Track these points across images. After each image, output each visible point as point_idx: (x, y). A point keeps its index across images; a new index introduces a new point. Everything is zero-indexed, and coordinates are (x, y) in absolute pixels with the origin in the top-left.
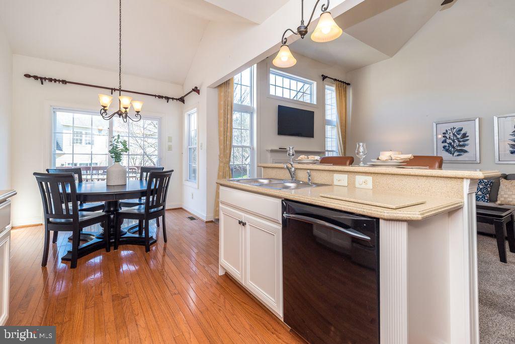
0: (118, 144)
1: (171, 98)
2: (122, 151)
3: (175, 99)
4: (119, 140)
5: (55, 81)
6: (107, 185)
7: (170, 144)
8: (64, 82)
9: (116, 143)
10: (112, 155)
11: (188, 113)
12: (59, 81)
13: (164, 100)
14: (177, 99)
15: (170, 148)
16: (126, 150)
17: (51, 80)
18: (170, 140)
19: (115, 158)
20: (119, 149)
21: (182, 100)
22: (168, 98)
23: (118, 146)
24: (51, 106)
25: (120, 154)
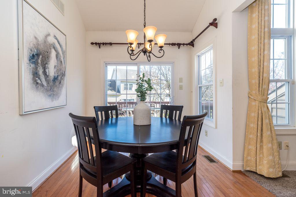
0: (143, 83)
1: (182, 44)
2: (147, 90)
3: (185, 44)
4: (144, 79)
5: (106, 44)
6: (134, 125)
7: (181, 84)
8: (111, 44)
9: (141, 82)
10: (138, 94)
11: (198, 54)
12: (108, 44)
13: (176, 47)
14: (187, 44)
15: (181, 88)
16: (151, 88)
17: (103, 44)
18: (181, 80)
19: (141, 96)
20: (144, 87)
21: (192, 44)
22: (179, 45)
23: (143, 85)
24: (104, 62)
25: (146, 93)
